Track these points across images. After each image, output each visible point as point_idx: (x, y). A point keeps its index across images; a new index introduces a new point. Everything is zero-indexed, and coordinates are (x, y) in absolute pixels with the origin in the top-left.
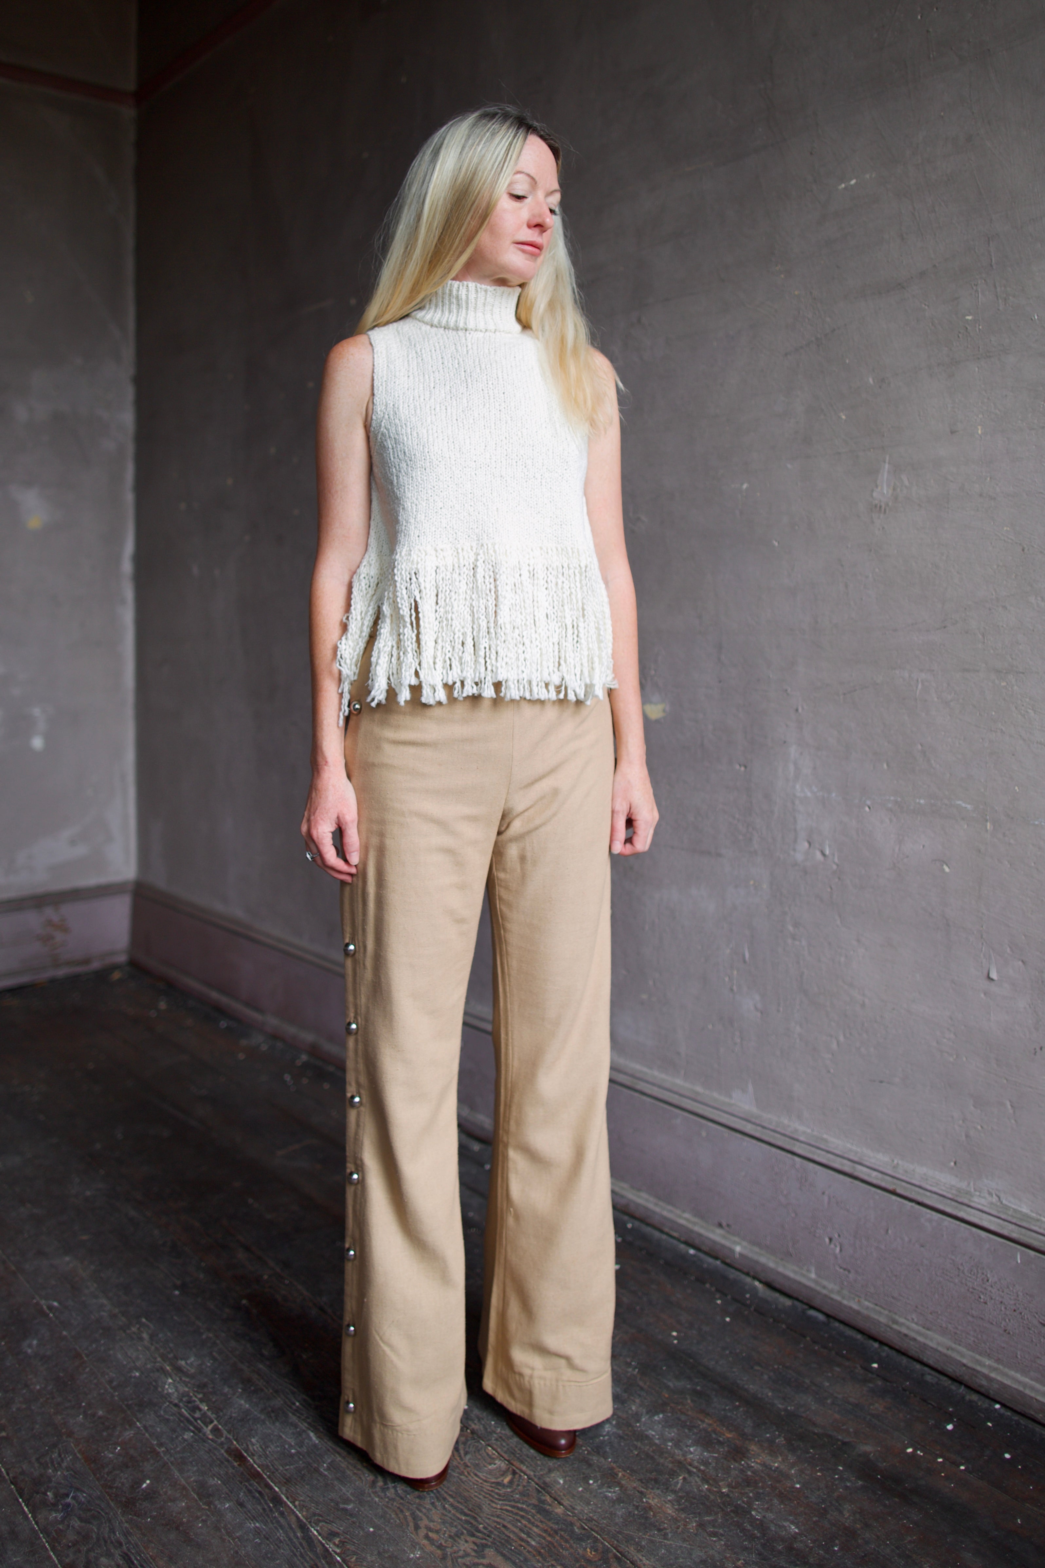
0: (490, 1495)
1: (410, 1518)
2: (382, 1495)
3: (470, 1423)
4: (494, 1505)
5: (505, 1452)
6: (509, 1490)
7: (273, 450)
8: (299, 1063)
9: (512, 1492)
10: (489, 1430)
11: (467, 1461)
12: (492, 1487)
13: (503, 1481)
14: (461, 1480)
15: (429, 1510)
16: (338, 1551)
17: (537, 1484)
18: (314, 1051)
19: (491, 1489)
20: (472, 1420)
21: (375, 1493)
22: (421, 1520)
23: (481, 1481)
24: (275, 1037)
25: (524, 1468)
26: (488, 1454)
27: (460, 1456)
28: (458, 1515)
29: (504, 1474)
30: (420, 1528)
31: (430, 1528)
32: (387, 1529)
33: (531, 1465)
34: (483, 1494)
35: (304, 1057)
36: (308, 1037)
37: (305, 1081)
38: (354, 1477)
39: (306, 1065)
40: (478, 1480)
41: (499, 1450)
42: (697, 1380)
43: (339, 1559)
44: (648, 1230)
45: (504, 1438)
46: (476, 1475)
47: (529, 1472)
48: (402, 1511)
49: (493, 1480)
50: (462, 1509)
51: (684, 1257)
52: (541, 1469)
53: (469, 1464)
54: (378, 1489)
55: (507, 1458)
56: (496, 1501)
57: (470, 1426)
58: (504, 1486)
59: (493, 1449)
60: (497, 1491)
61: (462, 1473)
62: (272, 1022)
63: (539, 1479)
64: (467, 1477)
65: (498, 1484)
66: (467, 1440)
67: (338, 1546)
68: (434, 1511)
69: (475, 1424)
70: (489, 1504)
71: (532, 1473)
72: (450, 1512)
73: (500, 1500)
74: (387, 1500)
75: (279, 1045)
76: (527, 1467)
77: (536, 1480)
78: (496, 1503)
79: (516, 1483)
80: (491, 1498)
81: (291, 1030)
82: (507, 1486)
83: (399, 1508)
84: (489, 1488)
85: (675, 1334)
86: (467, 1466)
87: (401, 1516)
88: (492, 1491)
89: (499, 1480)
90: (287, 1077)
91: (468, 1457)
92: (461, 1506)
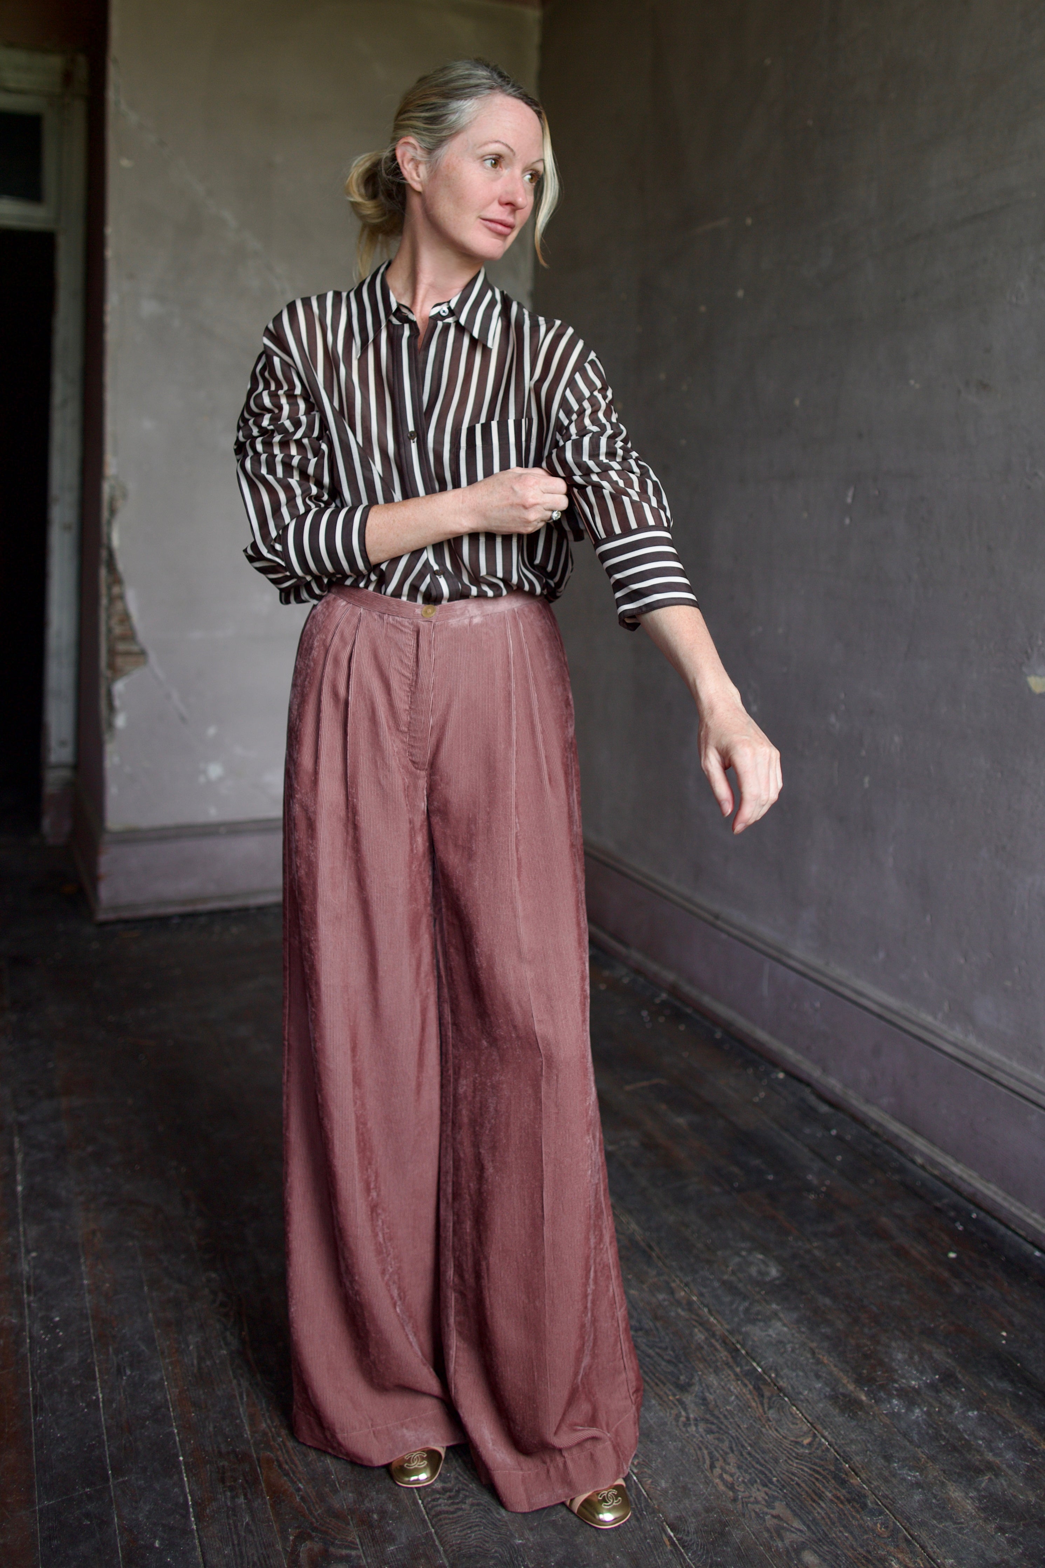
0: (788, 1452)
1: (707, 1457)
2: (684, 1429)
3: (779, 1379)
4: (791, 1462)
5: (810, 1415)
6: (807, 1451)
7: (662, 376)
8: (657, 1001)
9: (810, 1454)
10: (796, 1390)
11: (770, 1415)
12: (791, 1445)
13: (802, 1441)
14: (761, 1431)
15: (726, 1453)
16: (635, 1471)
17: (836, 1451)
18: (674, 990)
19: (790, 1446)
20: (782, 1378)
21: (677, 1426)
22: (718, 1460)
23: (781, 1437)
24: (638, 971)
25: (826, 1434)
26: (791, 1414)
27: (764, 1410)
28: (754, 1463)
29: (805, 1434)
30: (715, 1467)
31: (725, 1469)
32: (684, 1462)
33: (833, 1432)
34: (781, 1449)
35: (664, 996)
36: (670, 976)
37: (661, 1019)
38: (658, 1408)
39: (663, 1003)
40: (778, 1435)
41: (803, 1411)
42: (1020, 1385)
43: (635, 1478)
44: (993, 1223)
45: (810, 1401)
46: (777, 1430)
47: (830, 1438)
48: (700, 1449)
49: (792, 1439)
50: (758, 1459)
51: (1029, 1258)
52: (843, 1439)
53: (771, 1419)
54: (680, 1424)
55: (811, 1421)
56: (793, 1459)
57: (778, 1382)
58: (803, 1446)
59: (798, 1409)
60: (796, 1450)
61: (764, 1426)
62: (636, 956)
63: (840, 1447)
64: (767, 1430)
65: (797, 1443)
66: (772, 1396)
67: (636, 1467)
68: (731, 1455)
69: (784, 1382)
70: (786, 1460)
71: (833, 1440)
72: (746, 1459)
73: (797, 1458)
74: (687, 1435)
75: (641, 980)
76: (829, 1433)
77: (836, 1447)
78: (792, 1461)
79: (815, 1446)
80: (788, 1455)
81: (653, 967)
82: (806, 1448)
83: (698, 1445)
84: (787, 1445)
85: (1004, 1334)
86: (770, 1421)
87: (699, 1452)
88: (791, 1449)
89: (799, 1440)
90: (645, 1013)
91: (771, 1411)
92: (758, 1456)
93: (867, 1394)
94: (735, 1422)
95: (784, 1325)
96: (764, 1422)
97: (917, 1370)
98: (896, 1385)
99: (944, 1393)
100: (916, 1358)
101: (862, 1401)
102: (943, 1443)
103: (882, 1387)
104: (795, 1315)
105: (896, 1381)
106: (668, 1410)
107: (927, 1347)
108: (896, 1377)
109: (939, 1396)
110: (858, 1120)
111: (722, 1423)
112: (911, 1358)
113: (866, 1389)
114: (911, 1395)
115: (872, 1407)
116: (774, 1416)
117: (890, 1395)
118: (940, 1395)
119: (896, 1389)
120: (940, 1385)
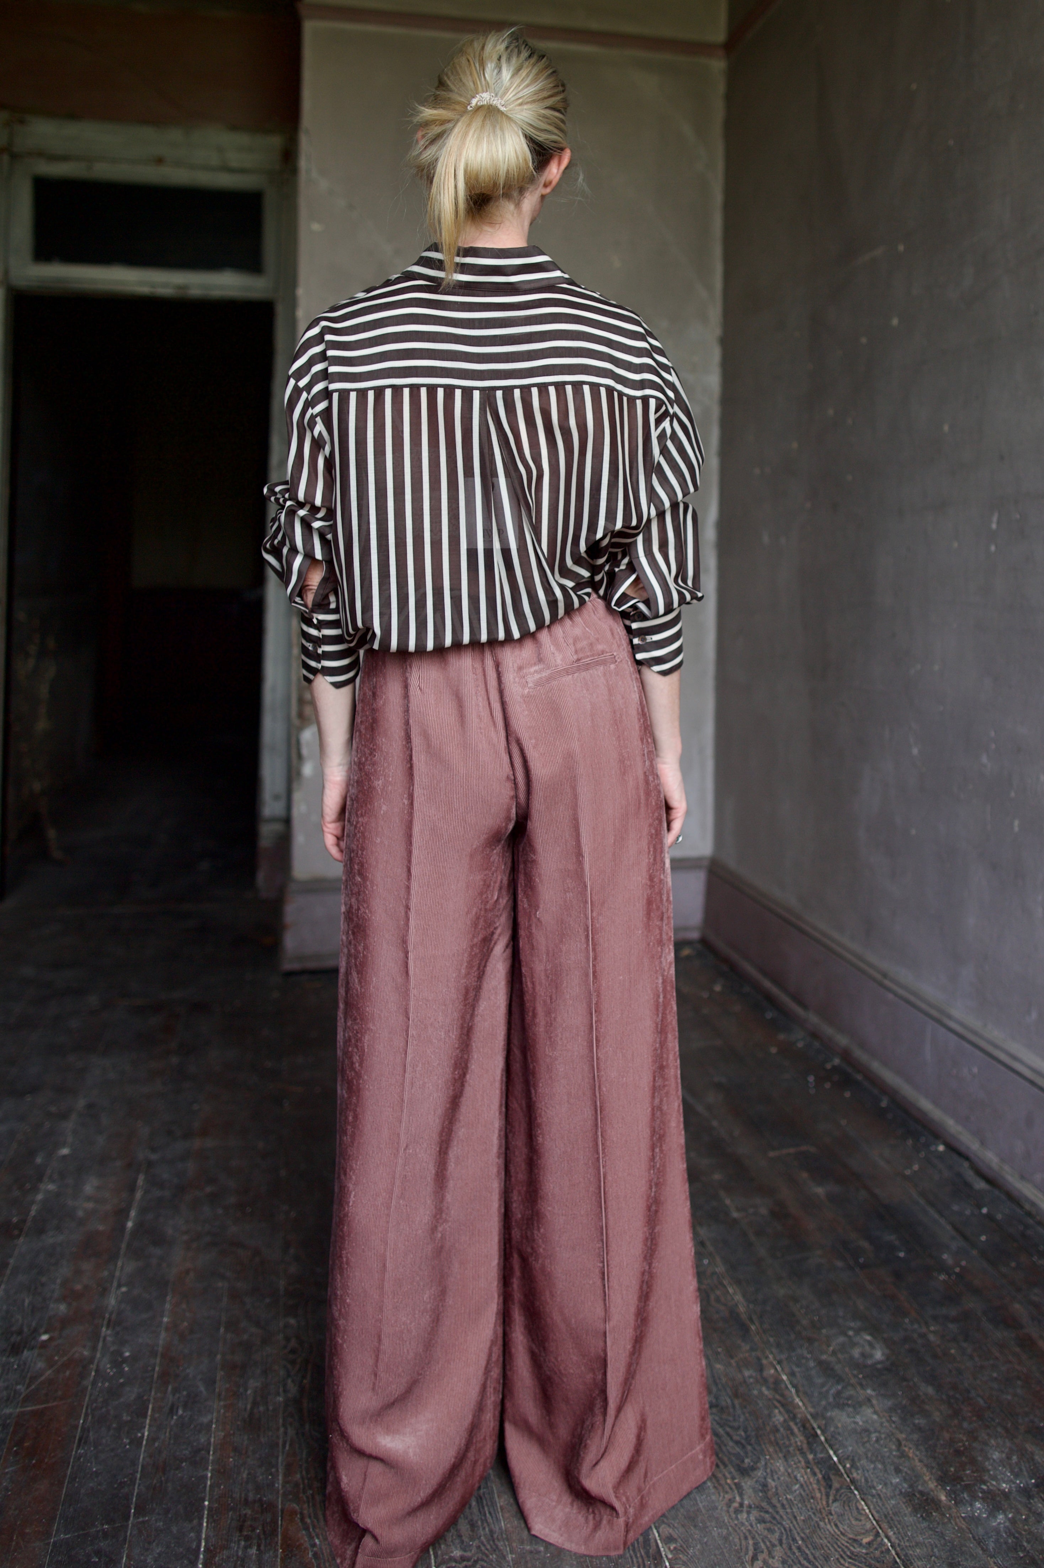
0: (843, 1550)
1: (751, 1548)
2: (734, 1516)
3: (853, 1470)
4: (842, 1561)
5: (878, 1512)
6: (864, 1551)
8: (828, 1066)
9: (867, 1554)
10: (870, 1484)
11: (833, 1508)
12: (847, 1542)
13: (862, 1540)
14: (818, 1525)
15: (774, 1545)
16: (670, 1556)
17: (897, 1554)
18: (846, 1055)
19: (846, 1544)
20: (857, 1469)
21: (728, 1512)
22: (762, 1552)
23: (839, 1533)
24: (815, 1035)
25: (891, 1533)
26: (857, 1508)
27: (827, 1502)
28: (801, 1559)
29: (867, 1532)
30: (758, 1560)
31: (767, 1563)
32: (725, 1551)
33: (899, 1533)
34: (836, 1546)
35: (837, 1061)
36: (843, 1040)
37: (827, 1085)
38: (713, 1490)
39: (835, 1068)
40: (836, 1531)
41: (872, 1507)
43: (667, 1564)
45: (882, 1496)
46: (836, 1525)
47: (893, 1539)
48: (746, 1538)
49: (851, 1536)
50: (807, 1554)
52: (908, 1540)
53: (833, 1513)
54: (732, 1509)
55: (877, 1518)
56: (846, 1558)
57: (852, 1474)
58: (861, 1545)
59: (867, 1505)
60: (852, 1548)
61: (823, 1519)
62: (813, 1019)
63: (902, 1549)
64: (825, 1524)
65: (855, 1540)
66: (841, 1488)
67: (671, 1551)
68: (778, 1548)
69: (858, 1474)
70: (838, 1559)
71: (897, 1541)
72: (794, 1553)
73: (850, 1558)
74: (736, 1522)
75: (817, 1044)
76: (894, 1533)
77: (898, 1549)
78: (845, 1560)
79: (875, 1546)
80: (842, 1553)
81: (828, 1031)
82: (864, 1547)
83: (744, 1534)
84: (843, 1542)
86: (831, 1514)
87: (744, 1542)
88: (846, 1547)
89: (859, 1538)
90: (811, 1079)
91: (836, 1504)
92: (808, 1552)
93: (948, 1495)
94: (793, 1513)
95: (875, 1412)
96: (824, 1515)
97: (1012, 1472)
98: (984, 1487)
99: (1036, 1500)
100: (1015, 1458)
101: (940, 1501)
102: (1022, 1555)
103: (967, 1487)
104: (889, 1403)
105: (984, 1483)
106: (722, 1494)
107: (1029, 1447)
108: (986, 1478)
109: (1030, 1503)
110: (1013, 1198)
111: (777, 1512)
112: (1009, 1458)
113: (948, 1488)
114: (998, 1499)
115: (950, 1508)
116: (837, 1509)
117: (974, 1498)
118: (1032, 1501)
119: (983, 1491)
120: (1035, 1490)
